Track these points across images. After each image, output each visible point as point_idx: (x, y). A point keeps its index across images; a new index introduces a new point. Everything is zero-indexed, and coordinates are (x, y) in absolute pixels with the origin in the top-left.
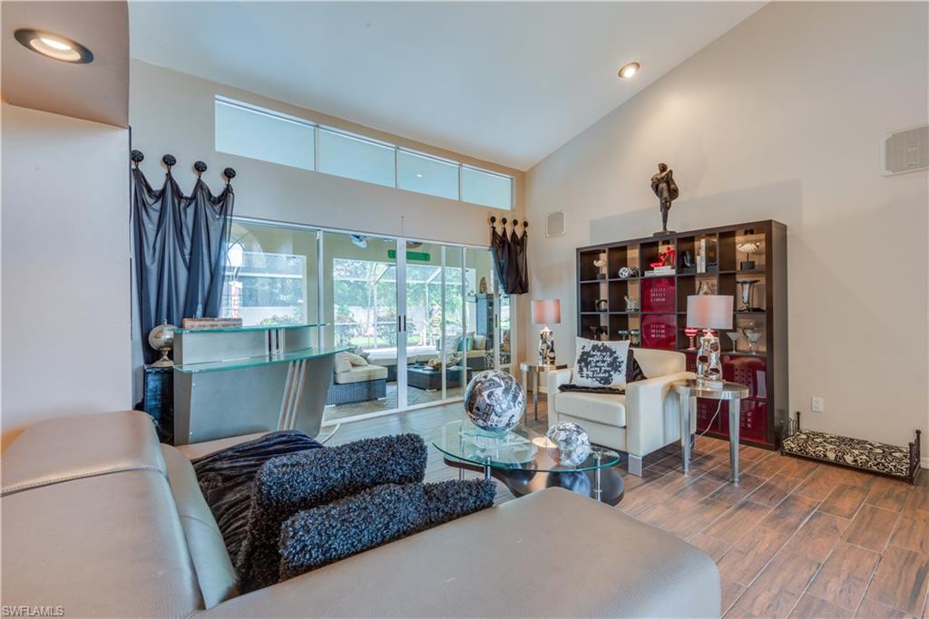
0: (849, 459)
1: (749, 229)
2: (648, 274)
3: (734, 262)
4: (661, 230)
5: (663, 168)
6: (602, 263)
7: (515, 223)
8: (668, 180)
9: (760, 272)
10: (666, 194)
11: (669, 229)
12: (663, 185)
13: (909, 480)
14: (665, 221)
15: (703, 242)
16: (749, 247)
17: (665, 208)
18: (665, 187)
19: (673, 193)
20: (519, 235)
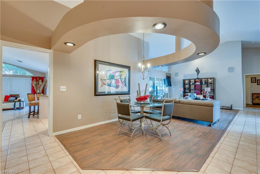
0: (224, 108)
1: (211, 78)
2: (195, 84)
3: (208, 83)
4: (197, 77)
5: (197, 68)
6: (187, 82)
7: (169, 74)
8: (198, 70)
9: (213, 84)
10: (198, 72)
11: (198, 77)
12: (197, 71)
13: (231, 110)
14: (198, 76)
15: (204, 80)
16: (211, 81)
17: (198, 74)
18: (198, 71)
19: (199, 72)
20: (170, 76)
